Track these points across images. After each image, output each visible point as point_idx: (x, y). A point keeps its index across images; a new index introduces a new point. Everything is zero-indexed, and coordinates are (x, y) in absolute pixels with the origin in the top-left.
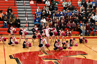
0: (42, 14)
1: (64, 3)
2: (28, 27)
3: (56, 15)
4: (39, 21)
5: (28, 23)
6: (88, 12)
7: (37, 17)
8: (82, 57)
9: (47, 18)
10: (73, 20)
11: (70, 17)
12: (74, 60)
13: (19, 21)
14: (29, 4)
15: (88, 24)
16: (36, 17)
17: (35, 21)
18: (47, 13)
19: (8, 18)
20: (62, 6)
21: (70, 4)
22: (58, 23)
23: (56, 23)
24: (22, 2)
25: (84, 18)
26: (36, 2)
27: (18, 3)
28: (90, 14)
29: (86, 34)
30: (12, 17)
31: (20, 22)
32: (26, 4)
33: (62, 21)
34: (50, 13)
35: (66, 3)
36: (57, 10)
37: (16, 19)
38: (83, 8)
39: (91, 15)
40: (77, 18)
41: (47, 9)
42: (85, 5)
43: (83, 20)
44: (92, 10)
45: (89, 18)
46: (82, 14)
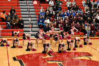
0: (45, 14)
1: (68, 3)
2: (32, 28)
3: (60, 16)
4: (43, 22)
5: (32, 24)
6: (93, 12)
7: (41, 17)
8: (87, 58)
9: (51, 18)
10: (77, 20)
11: (75, 17)
12: (78, 62)
13: (22, 21)
14: (32, 4)
15: (92, 25)
16: (39, 18)
17: (39, 22)
18: (51, 13)
19: (11, 18)
20: (67, 6)
21: (74, 4)
22: (62, 23)
23: (60, 23)
24: (25, 2)
25: (89, 18)
26: (39, 2)
27: (22, 3)
28: (94, 14)
29: (91, 35)
30: (16, 18)
31: (23, 23)
32: (29, 4)
33: (66, 21)
34: (54, 14)
35: (70, 3)
36: (61, 10)
37: (20, 20)
38: (88, 8)
39: (95, 16)
40: (82, 18)
41: (51, 9)
42: (90, 5)
43: (88, 21)
44: (97, 10)
45: (94, 18)
46: (86, 14)
